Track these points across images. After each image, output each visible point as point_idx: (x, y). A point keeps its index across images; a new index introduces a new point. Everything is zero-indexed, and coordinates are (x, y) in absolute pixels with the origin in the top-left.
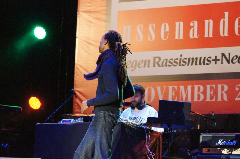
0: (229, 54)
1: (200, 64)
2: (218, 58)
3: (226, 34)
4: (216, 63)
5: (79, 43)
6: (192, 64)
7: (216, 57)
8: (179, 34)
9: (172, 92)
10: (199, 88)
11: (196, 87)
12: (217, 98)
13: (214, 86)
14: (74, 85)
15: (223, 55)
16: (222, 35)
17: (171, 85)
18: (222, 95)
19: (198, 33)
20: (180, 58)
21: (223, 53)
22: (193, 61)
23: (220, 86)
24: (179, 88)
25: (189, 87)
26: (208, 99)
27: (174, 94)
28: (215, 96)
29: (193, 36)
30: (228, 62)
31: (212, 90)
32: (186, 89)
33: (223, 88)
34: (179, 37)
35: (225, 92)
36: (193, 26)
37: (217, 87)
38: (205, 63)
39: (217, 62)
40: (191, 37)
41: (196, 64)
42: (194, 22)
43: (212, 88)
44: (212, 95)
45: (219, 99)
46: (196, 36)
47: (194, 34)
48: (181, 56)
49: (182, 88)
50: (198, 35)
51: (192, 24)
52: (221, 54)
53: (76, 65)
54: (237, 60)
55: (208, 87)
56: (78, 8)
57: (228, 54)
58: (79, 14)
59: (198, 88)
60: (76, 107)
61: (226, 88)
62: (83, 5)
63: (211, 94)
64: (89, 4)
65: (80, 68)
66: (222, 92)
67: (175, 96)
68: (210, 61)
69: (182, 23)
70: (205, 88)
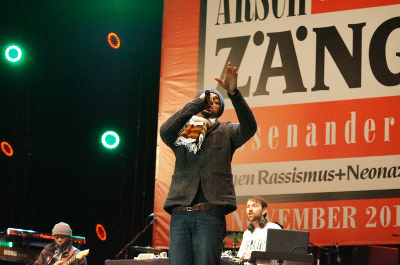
0: (358, 166)
1: (320, 180)
2: (343, 172)
3: (353, 141)
4: (340, 179)
5: (160, 153)
6: (309, 180)
7: (340, 170)
8: (292, 141)
9: (284, 217)
10: (319, 212)
11: (315, 210)
12: (342, 225)
13: (338, 208)
14: (155, 209)
15: (350, 168)
16: (348, 142)
17: (281, 208)
18: (349, 220)
19: (317, 139)
20: (294, 172)
21: (349, 165)
22: (311, 176)
23: (346, 209)
24: (292, 212)
25: (306, 211)
26: (331, 226)
27: (285, 219)
28: (339, 223)
29: (311, 143)
30: (357, 177)
31: (336, 214)
32: (301, 213)
33: (350, 211)
34: (292, 144)
35: (352, 217)
36: (311, 131)
37: (342, 210)
38: (327, 179)
39: (342, 177)
40: (308, 144)
41: (314, 180)
42: (311, 125)
43: (335, 211)
44: (336, 221)
45: (345, 226)
46: (314, 144)
47: (311, 140)
48: (295, 169)
49: (296, 211)
50: (317, 142)
51: (308, 128)
52: (347, 168)
53: (156, 182)
54: (368, 174)
55: (331, 210)
56: (160, 108)
57: (356, 167)
58: (160, 115)
59: (317, 212)
60: (157, 238)
61: (354, 211)
62: (166, 103)
63: (334, 219)
64: (173, 102)
65: (161, 186)
66: (349, 216)
67: (288, 223)
68: (333, 176)
69: (295, 127)
70: (327, 212)
